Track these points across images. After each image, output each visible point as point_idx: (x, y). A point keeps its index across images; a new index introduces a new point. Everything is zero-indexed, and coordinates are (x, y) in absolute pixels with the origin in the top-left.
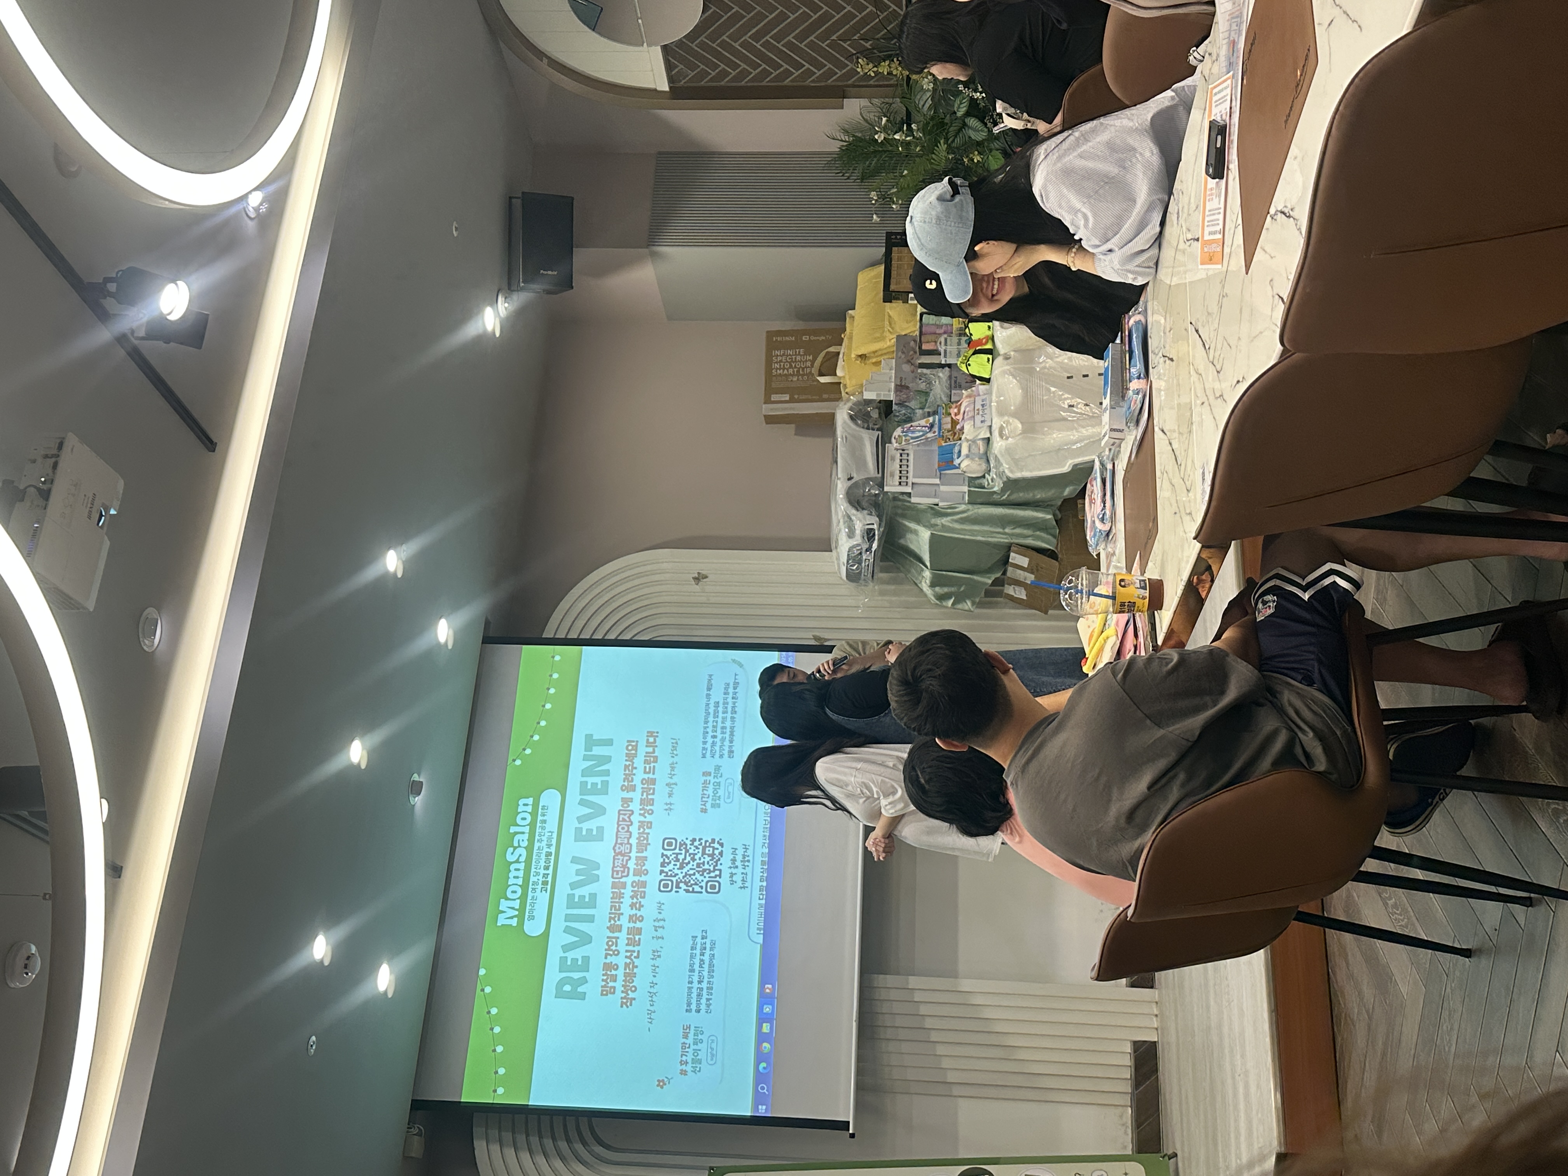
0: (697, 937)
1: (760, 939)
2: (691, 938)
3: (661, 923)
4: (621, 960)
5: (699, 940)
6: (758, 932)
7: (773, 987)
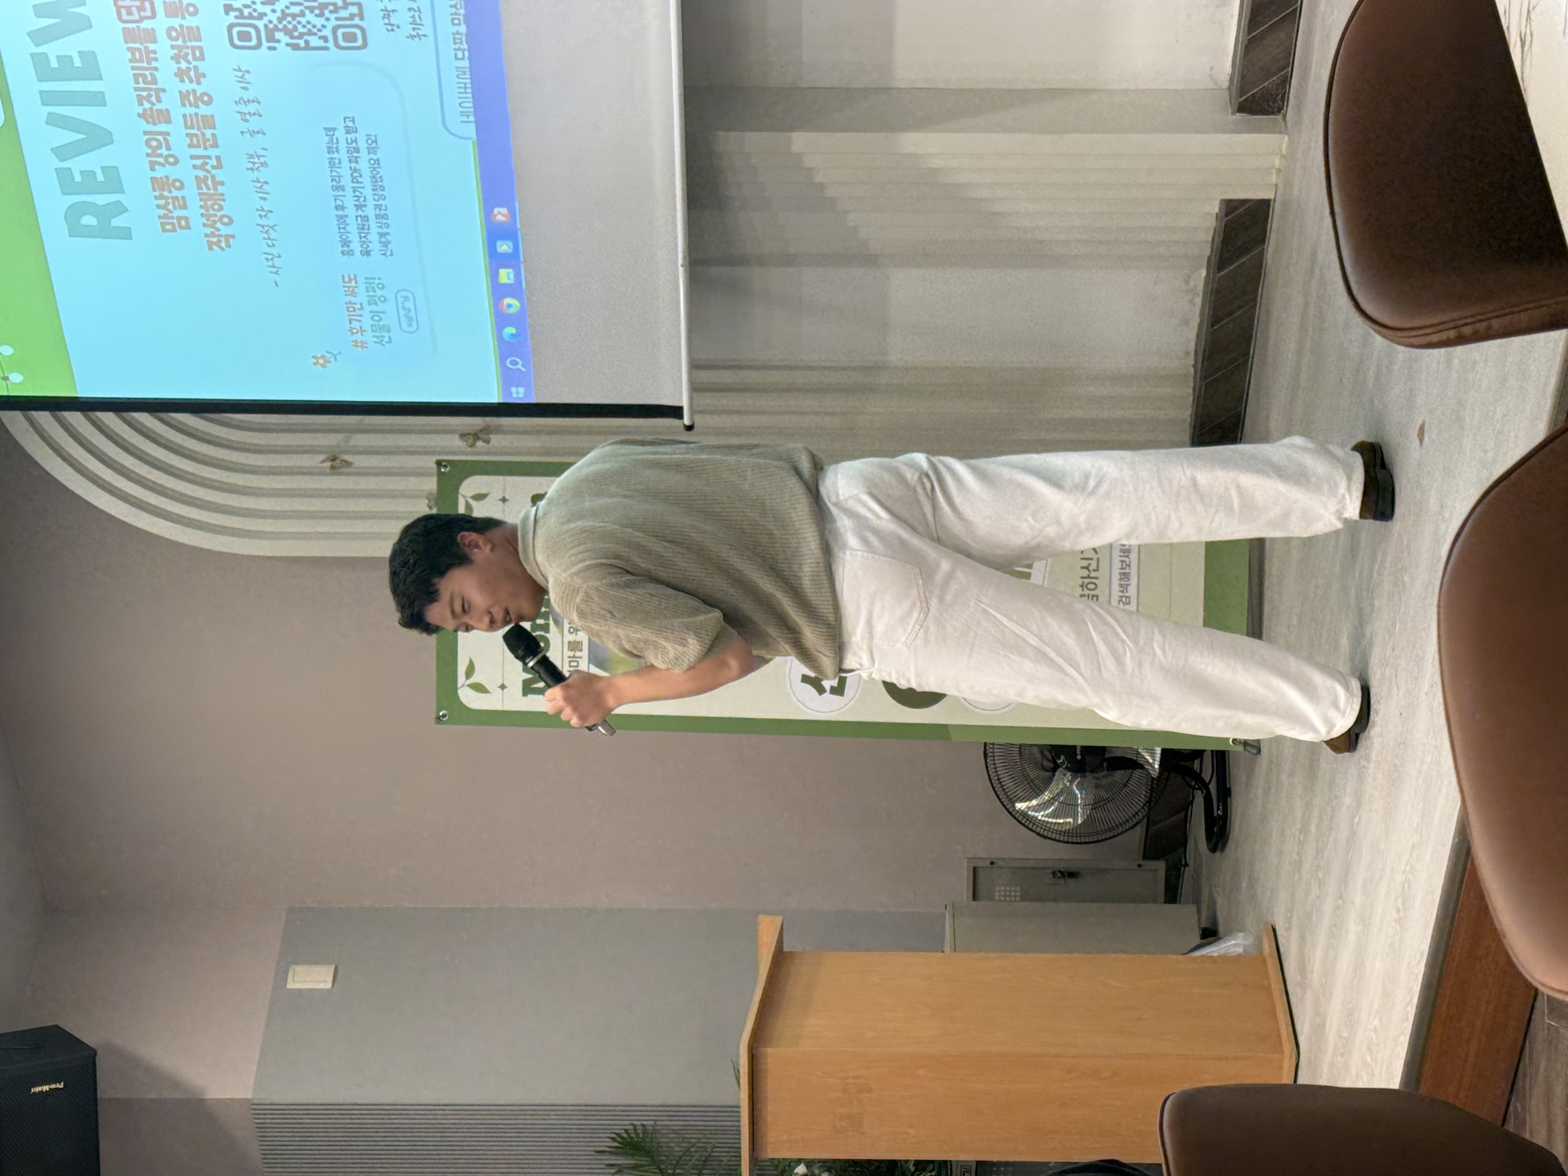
0: (334, 129)
1: (471, 130)
2: (324, 132)
3: (252, 108)
4: (186, 172)
5: (340, 134)
6: (465, 119)
7: (512, 213)
